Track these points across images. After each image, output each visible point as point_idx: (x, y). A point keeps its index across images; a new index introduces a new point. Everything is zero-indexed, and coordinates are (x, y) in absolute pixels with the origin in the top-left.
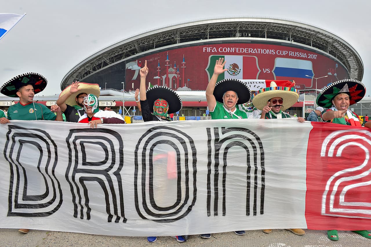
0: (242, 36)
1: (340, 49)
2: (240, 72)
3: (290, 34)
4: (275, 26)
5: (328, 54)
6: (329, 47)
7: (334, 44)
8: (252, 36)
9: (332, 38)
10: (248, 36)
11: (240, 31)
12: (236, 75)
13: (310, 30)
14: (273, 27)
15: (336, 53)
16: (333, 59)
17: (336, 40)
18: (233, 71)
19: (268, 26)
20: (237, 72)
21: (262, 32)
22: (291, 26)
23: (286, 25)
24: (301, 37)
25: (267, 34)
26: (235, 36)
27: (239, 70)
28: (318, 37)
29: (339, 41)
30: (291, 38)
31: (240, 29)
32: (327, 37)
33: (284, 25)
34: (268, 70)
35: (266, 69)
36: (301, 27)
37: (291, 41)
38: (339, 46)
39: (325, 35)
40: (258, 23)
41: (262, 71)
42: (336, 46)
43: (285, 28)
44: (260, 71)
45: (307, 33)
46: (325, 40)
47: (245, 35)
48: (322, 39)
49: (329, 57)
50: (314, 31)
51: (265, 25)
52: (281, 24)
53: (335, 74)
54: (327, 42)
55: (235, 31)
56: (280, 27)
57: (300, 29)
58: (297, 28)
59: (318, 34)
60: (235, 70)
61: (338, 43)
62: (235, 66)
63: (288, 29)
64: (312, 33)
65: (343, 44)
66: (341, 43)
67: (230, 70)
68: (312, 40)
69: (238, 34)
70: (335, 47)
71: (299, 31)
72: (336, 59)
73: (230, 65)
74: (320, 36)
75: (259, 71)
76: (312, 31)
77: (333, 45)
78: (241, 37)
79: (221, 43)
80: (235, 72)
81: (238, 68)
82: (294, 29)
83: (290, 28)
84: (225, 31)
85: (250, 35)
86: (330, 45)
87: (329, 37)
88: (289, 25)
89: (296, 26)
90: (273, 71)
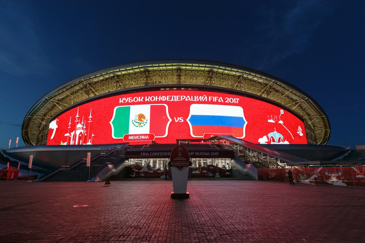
2: (146, 123)
12: (142, 126)
18: (139, 123)
20: (143, 123)
27: (145, 121)
34: (181, 118)
35: (178, 118)
41: (173, 120)
44: (171, 120)
60: (141, 121)
62: (141, 117)
67: (135, 122)
73: (136, 116)
75: (169, 120)
90: (188, 120)
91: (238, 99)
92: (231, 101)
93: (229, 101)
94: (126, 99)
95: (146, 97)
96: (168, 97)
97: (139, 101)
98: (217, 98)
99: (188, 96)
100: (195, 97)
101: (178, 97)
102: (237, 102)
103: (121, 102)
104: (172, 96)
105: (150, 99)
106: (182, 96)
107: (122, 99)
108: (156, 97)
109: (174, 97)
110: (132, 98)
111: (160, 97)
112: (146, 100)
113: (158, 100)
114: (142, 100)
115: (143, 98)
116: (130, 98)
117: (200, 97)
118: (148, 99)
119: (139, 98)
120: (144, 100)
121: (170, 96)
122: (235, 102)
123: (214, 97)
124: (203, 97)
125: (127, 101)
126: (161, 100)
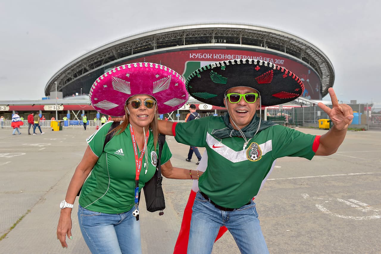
0: (218, 42)
1: (313, 56)
3: (264, 41)
4: (250, 33)
5: (301, 60)
6: (302, 54)
7: (307, 51)
8: (227, 43)
9: (305, 45)
10: (223, 42)
11: (216, 38)
13: (283, 36)
14: (248, 34)
15: (309, 60)
16: (306, 66)
17: (309, 47)
19: (243, 32)
21: (237, 38)
22: (265, 32)
23: (261, 31)
24: (276, 44)
25: (242, 40)
26: (211, 42)
28: (292, 44)
29: (311, 48)
30: (266, 44)
31: (215, 35)
32: (300, 44)
33: (258, 31)
36: (275, 34)
37: (266, 47)
38: (311, 53)
39: (299, 42)
40: (233, 29)
42: (309, 53)
43: (259, 34)
45: (281, 40)
46: (298, 47)
47: (221, 41)
48: (295, 46)
49: (302, 63)
50: (287, 38)
51: (240, 31)
52: (256, 30)
53: (308, 80)
54: (301, 49)
55: (211, 37)
56: (255, 34)
57: (274, 36)
58: (271, 35)
59: (291, 41)
61: (311, 49)
63: (262, 36)
64: (286, 39)
65: (316, 51)
66: (314, 49)
68: (286, 46)
69: (214, 40)
70: (308, 54)
71: (273, 38)
72: (309, 65)
74: (293, 42)
76: (285, 37)
77: (306, 52)
78: (217, 43)
79: (197, 49)
82: (268, 36)
83: (265, 35)
84: (201, 37)
85: (225, 41)
86: (303, 52)
87: (302, 44)
88: (263, 32)
89: (270, 33)
91: (284, 61)
92: (279, 62)
93: (277, 62)
94: (196, 55)
95: (214, 55)
96: (232, 55)
97: (208, 58)
98: (269, 59)
99: (249, 57)
100: (254, 57)
101: (241, 57)
102: (283, 64)
103: (192, 57)
104: (236, 55)
105: (217, 57)
106: (243, 56)
107: (192, 54)
108: (223, 55)
109: (237, 56)
110: (201, 54)
111: (226, 55)
112: (214, 57)
113: (225, 58)
114: (211, 57)
115: (211, 55)
116: (199, 54)
117: (258, 57)
118: (216, 57)
119: (208, 54)
120: (212, 57)
121: (234, 55)
122: (281, 63)
123: (267, 59)
124: (259, 58)
125: (197, 56)
126: (227, 58)
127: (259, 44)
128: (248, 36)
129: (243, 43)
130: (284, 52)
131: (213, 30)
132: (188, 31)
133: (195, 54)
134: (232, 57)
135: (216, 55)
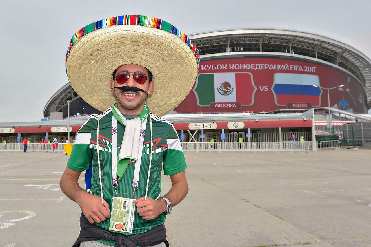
0: (234, 51)
1: (352, 60)
2: (232, 91)
3: (290, 46)
4: (271, 38)
5: (337, 66)
6: (338, 59)
7: (344, 55)
8: (244, 50)
9: (341, 48)
10: (240, 51)
11: (231, 46)
12: (228, 95)
13: (313, 39)
14: (269, 39)
15: (347, 65)
16: (344, 72)
17: (346, 50)
18: (224, 91)
19: (263, 37)
20: (229, 91)
21: (257, 45)
22: (291, 36)
23: (284, 35)
24: (303, 49)
25: (263, 47)
26: (225, 51)
27: (231, 89)
28: (324, 48)
29: (350, 51)
30: (291, 50)
31: (230, 43)
32: (335, 46)
33: (282, 35)
34: (266, 87)
35: (263, 87)
36: (302, 37)
37: (292, 53)
38: (349, 57)
39: (333, 45)
40: (251, 35)
41: (259, 89)
42: (347, 57)
43: (283, 39)
44: (256, 89)
45: (310, 44)
46: (332, 51)
47: (237, 49)
48: (328, 49)
49: (338, 70)
50: (318, 40)
51: (260, 37)
52: (278, 35)
53: (348, 90)
54: (335, 53)
55: (225, 46)
56: (277, 38)
57: (301, 39)
58: (297, 38)
59: (324, 44)
60: (227, 89)
61: (348, 52)
62: (227, 85)
63: (287, 41)
64: (316, 42)
65: (356, 54)
66: (353, 52)
67: (221, 90)
68: (317, 51)
69: (229, 49)
70: (345, 58)
71: (300, 41)
72: (347, 71)
73: (221, 84)
74: (326, 46)
76: (315, 40)
77: (342, 56)
78: (232, 52)
79: (210, 59)
80: (227, 91)
81: (230, 86)
82: (294, 40)
83: (290, 39)
84: (214, 47)
85: (242, 49)
86: (339, 56)
87: (337, 46)
88: (287, 36)
89: (297, 36)
90: (272, 89)
91: (315, 68)
92: (310, 69)
93: (307, 70)
94: (209, 66)
95: (230, 65)
96: (252, 65)
97: (223, 69)
98: (297, 67)
99: (272, 65)
100: (278, 65)
101: (262, 65)
102: (314, 71)
103: (204, 69)
104: (257, 65)
105: (234, 67)
106: (265, 65)
107: (205, 66)
108: (241, 65)
109: (258, 65)
110: (214, 65)
111: (244, 65)
112: (230, 68)
113: (243, 68)
114: (227, 67)
115: (226, 65)
116: (212, 65)
117: (283, 65)
118: (232, 67)
119: (223, 65)
120: (228, 67)
121: (254, 64)
122: (313, 71)
123: (294, 66)
124: (285, 66)
125: (210, 68)
126: (245, 68)
127: (283, 50)
128: (269, 42)
129: (263, 50)
130: (315, 58)
131: (227, 37)
132: (198, 41)
133: (207, 66)
134: (252, 66)
135: (232, 66)
